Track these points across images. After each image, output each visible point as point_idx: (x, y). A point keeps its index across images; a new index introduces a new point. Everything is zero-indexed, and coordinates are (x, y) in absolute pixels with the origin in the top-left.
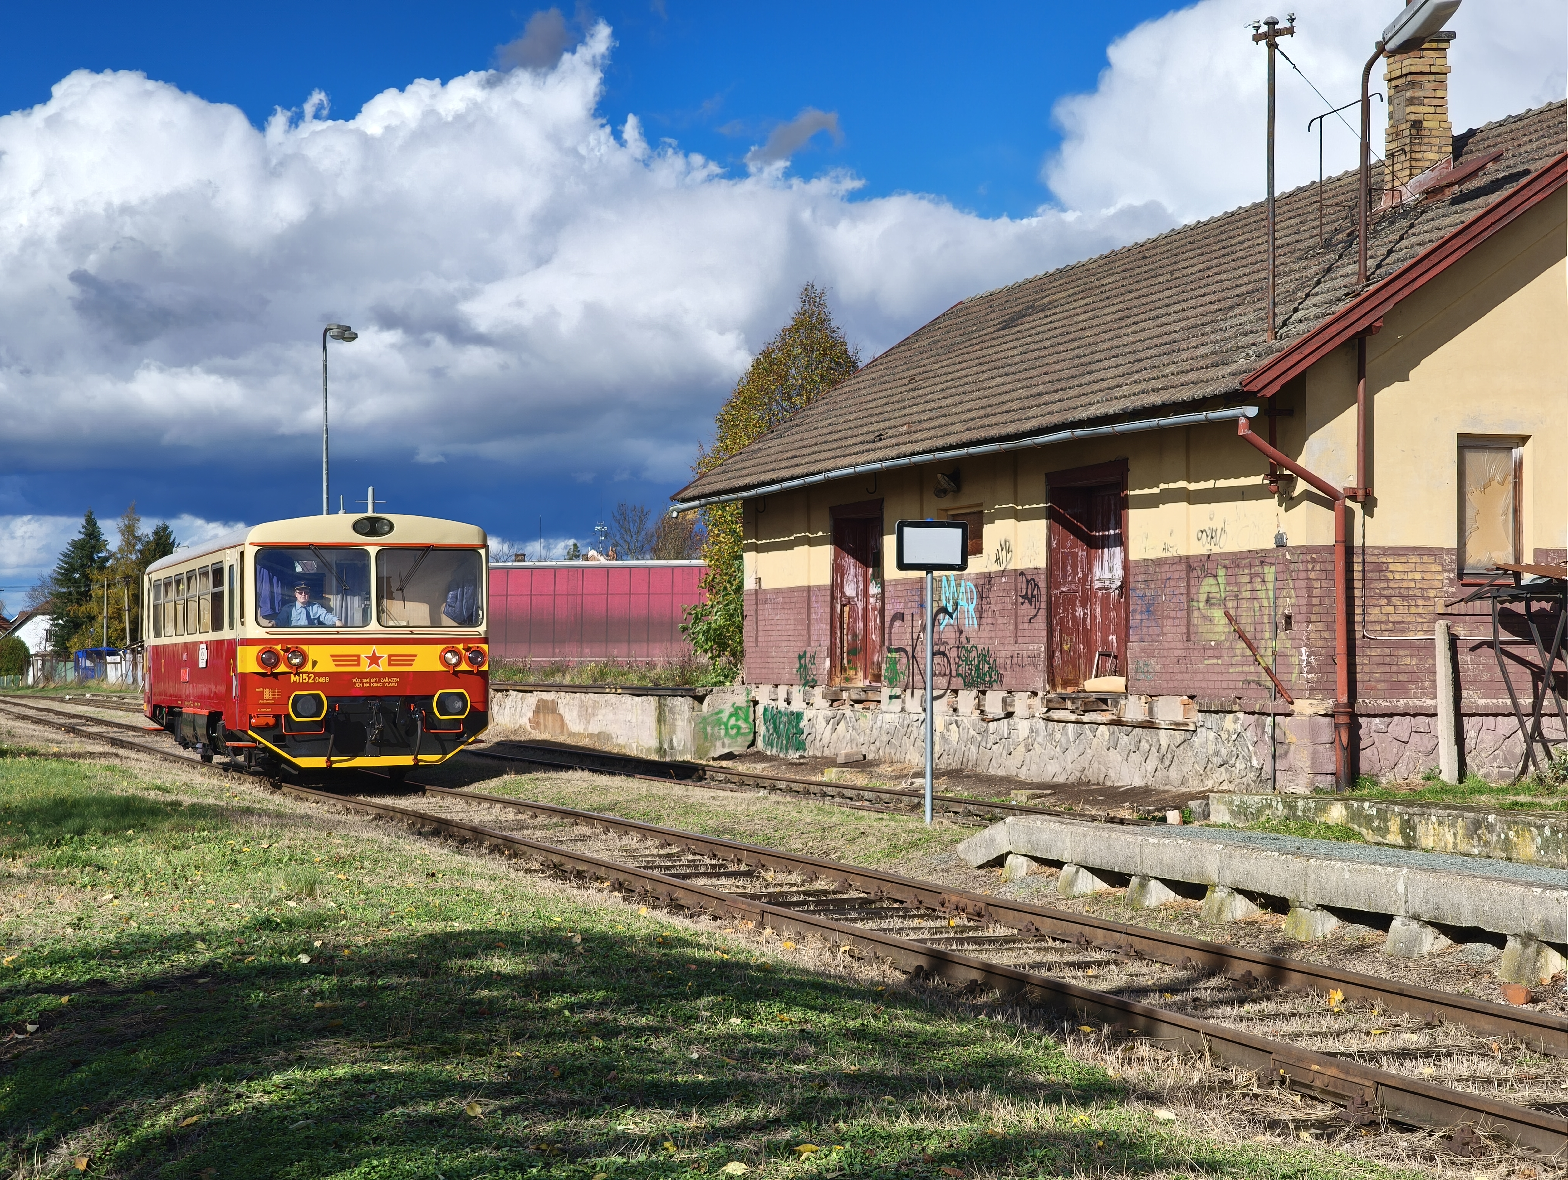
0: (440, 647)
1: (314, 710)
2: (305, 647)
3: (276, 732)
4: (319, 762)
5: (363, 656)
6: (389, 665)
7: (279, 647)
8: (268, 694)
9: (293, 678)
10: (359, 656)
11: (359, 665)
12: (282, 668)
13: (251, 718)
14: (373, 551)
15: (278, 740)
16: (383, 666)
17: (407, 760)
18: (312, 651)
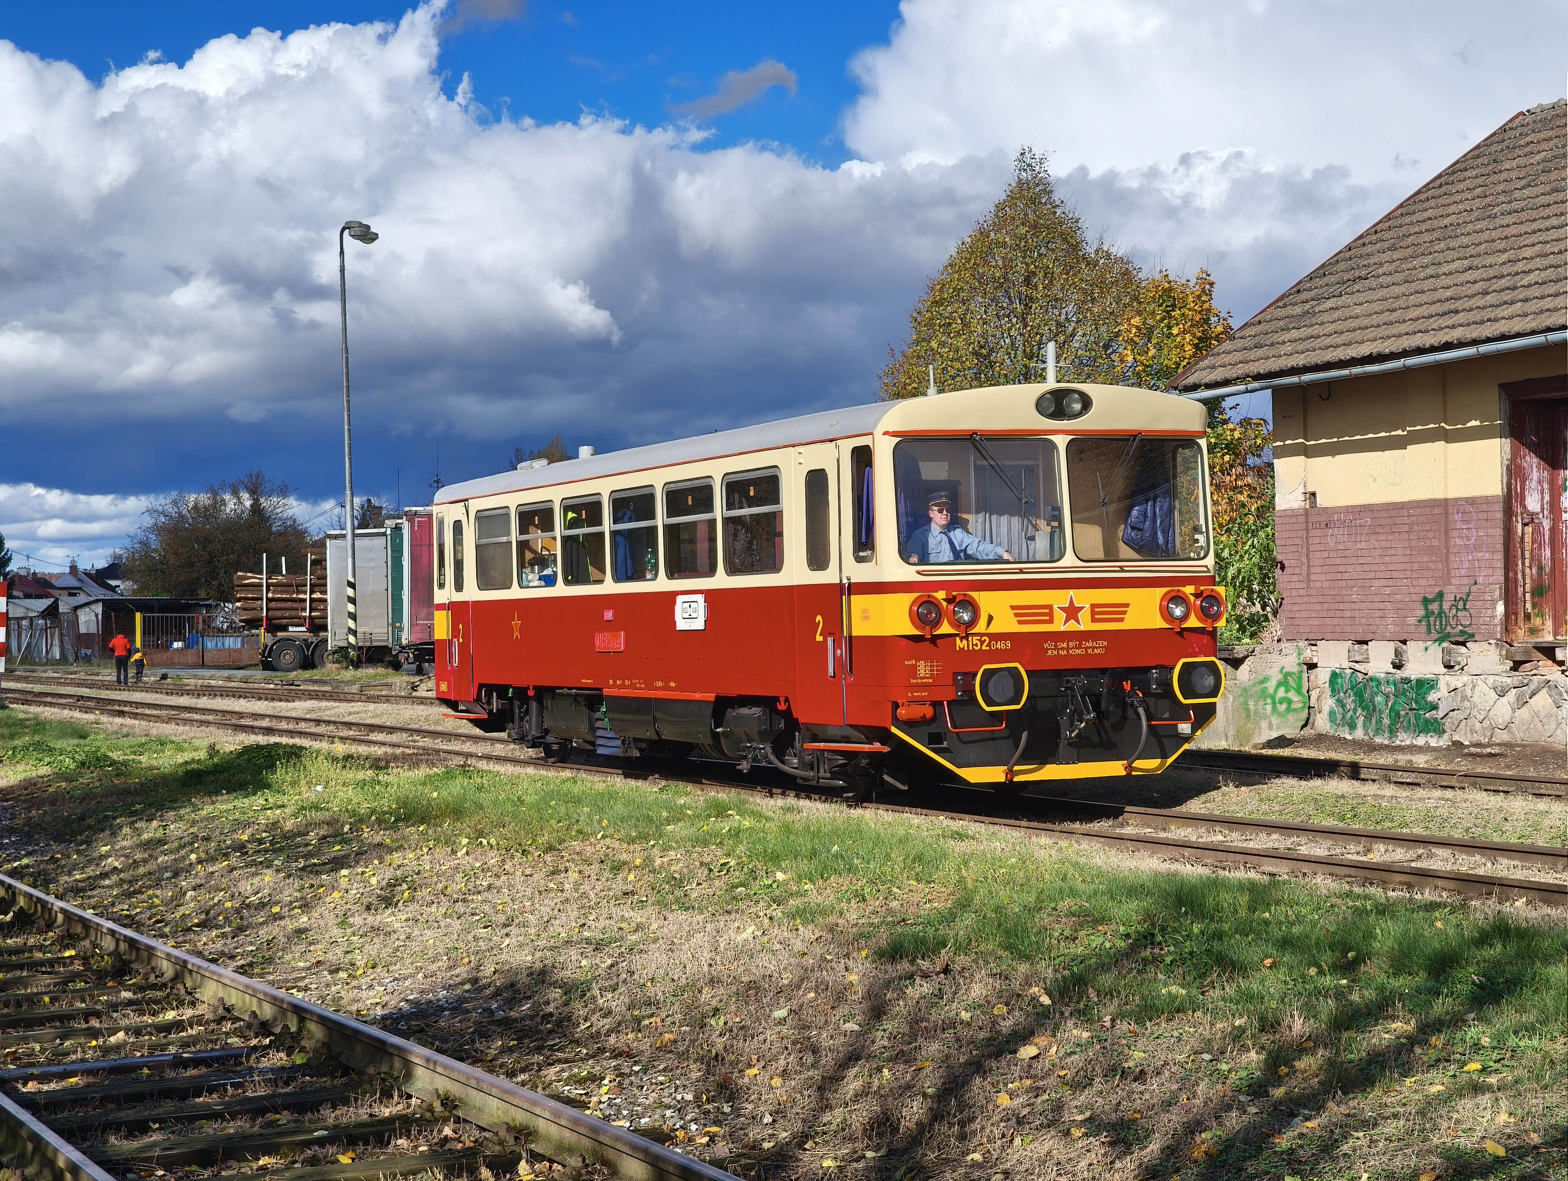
0: (1159, 592)
1: (1010, 693)
2: (974, 595)
3: (933, 729)
4: (995, 774)
5: (1055, 607)
6: (1094, 620)
7: (941, 595)
8: (923, 669)
9: (960, 644)
10: (1050, 607)
11: (1051, 621)
12: (945, 628)
13: (896, 706)
14: (1061, 442)
15: (933, 740)
16: (1085, 623)
17: (1115, 768)
18: (985, 600)
